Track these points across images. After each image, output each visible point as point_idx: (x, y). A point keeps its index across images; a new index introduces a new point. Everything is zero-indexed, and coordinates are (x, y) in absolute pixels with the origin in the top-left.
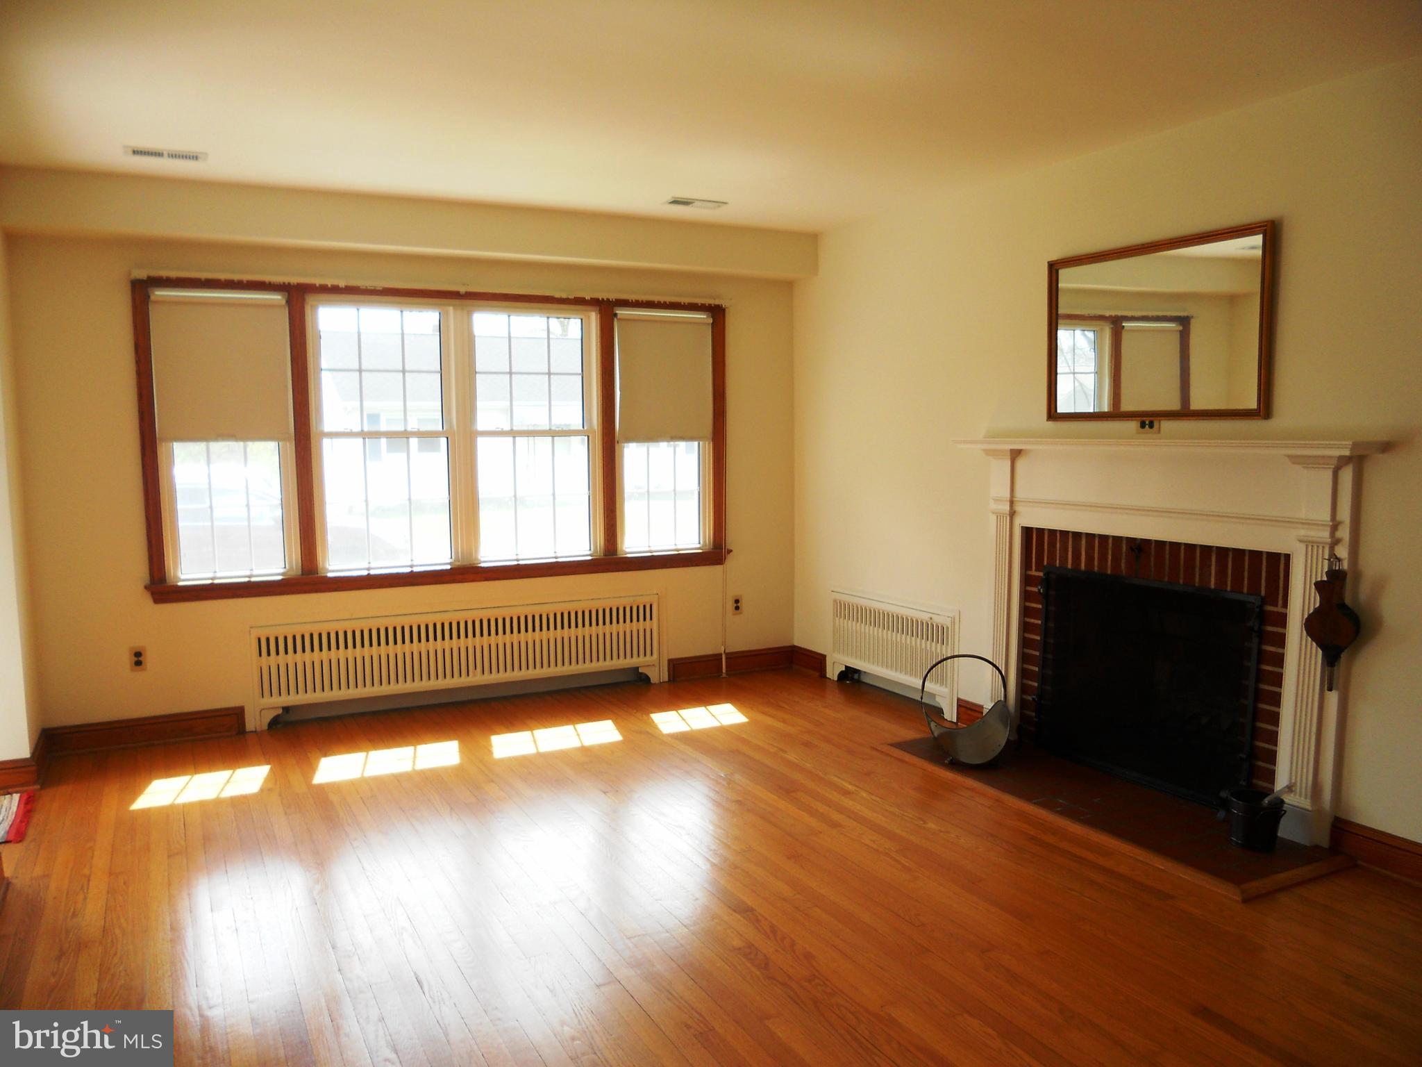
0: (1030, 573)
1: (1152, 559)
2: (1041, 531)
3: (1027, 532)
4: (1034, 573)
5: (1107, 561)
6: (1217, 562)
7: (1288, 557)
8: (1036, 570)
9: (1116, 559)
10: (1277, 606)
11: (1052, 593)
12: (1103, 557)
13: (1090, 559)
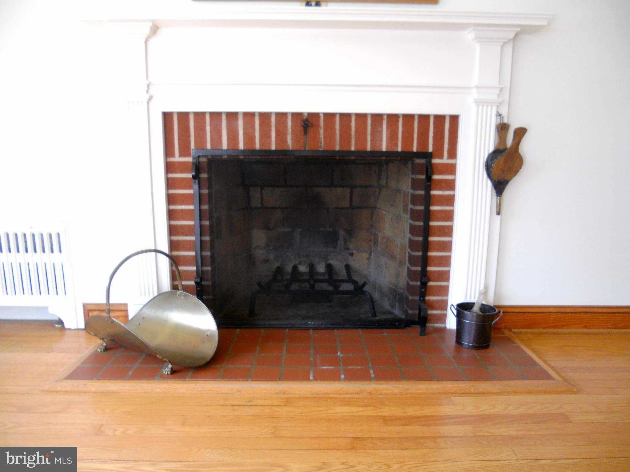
0: (171, 159)
1: (322, 132)
2: (183, 116)
3: (167, 117)
4: (177, 158)
5: (270, 137)
6: (388, 127)
7: (455, 119)
8: (181, 155)
9: (281, 135)
10: (442, 157)
11: (204, 176)
12: (265, 134)
13: (249, 138)
